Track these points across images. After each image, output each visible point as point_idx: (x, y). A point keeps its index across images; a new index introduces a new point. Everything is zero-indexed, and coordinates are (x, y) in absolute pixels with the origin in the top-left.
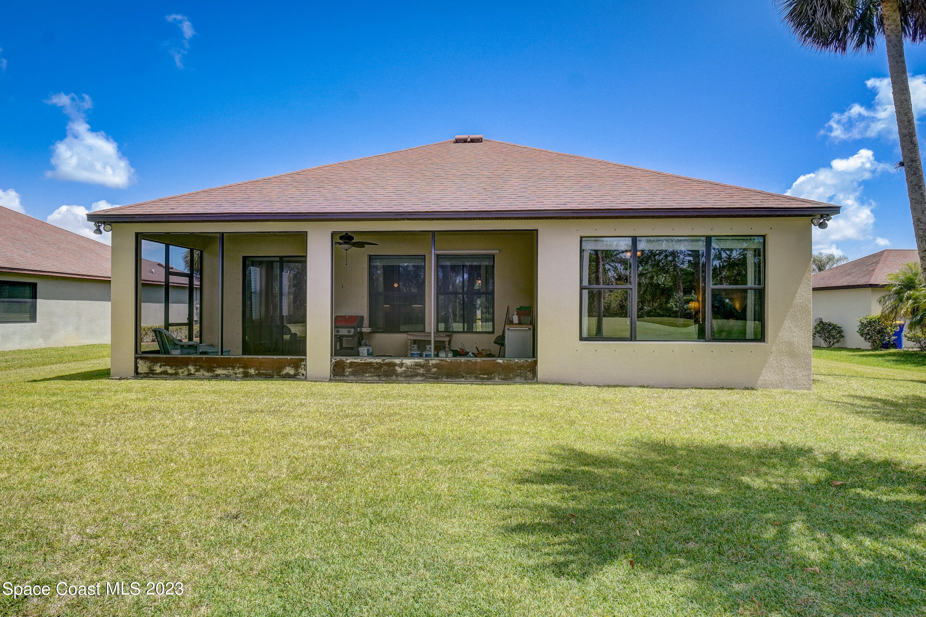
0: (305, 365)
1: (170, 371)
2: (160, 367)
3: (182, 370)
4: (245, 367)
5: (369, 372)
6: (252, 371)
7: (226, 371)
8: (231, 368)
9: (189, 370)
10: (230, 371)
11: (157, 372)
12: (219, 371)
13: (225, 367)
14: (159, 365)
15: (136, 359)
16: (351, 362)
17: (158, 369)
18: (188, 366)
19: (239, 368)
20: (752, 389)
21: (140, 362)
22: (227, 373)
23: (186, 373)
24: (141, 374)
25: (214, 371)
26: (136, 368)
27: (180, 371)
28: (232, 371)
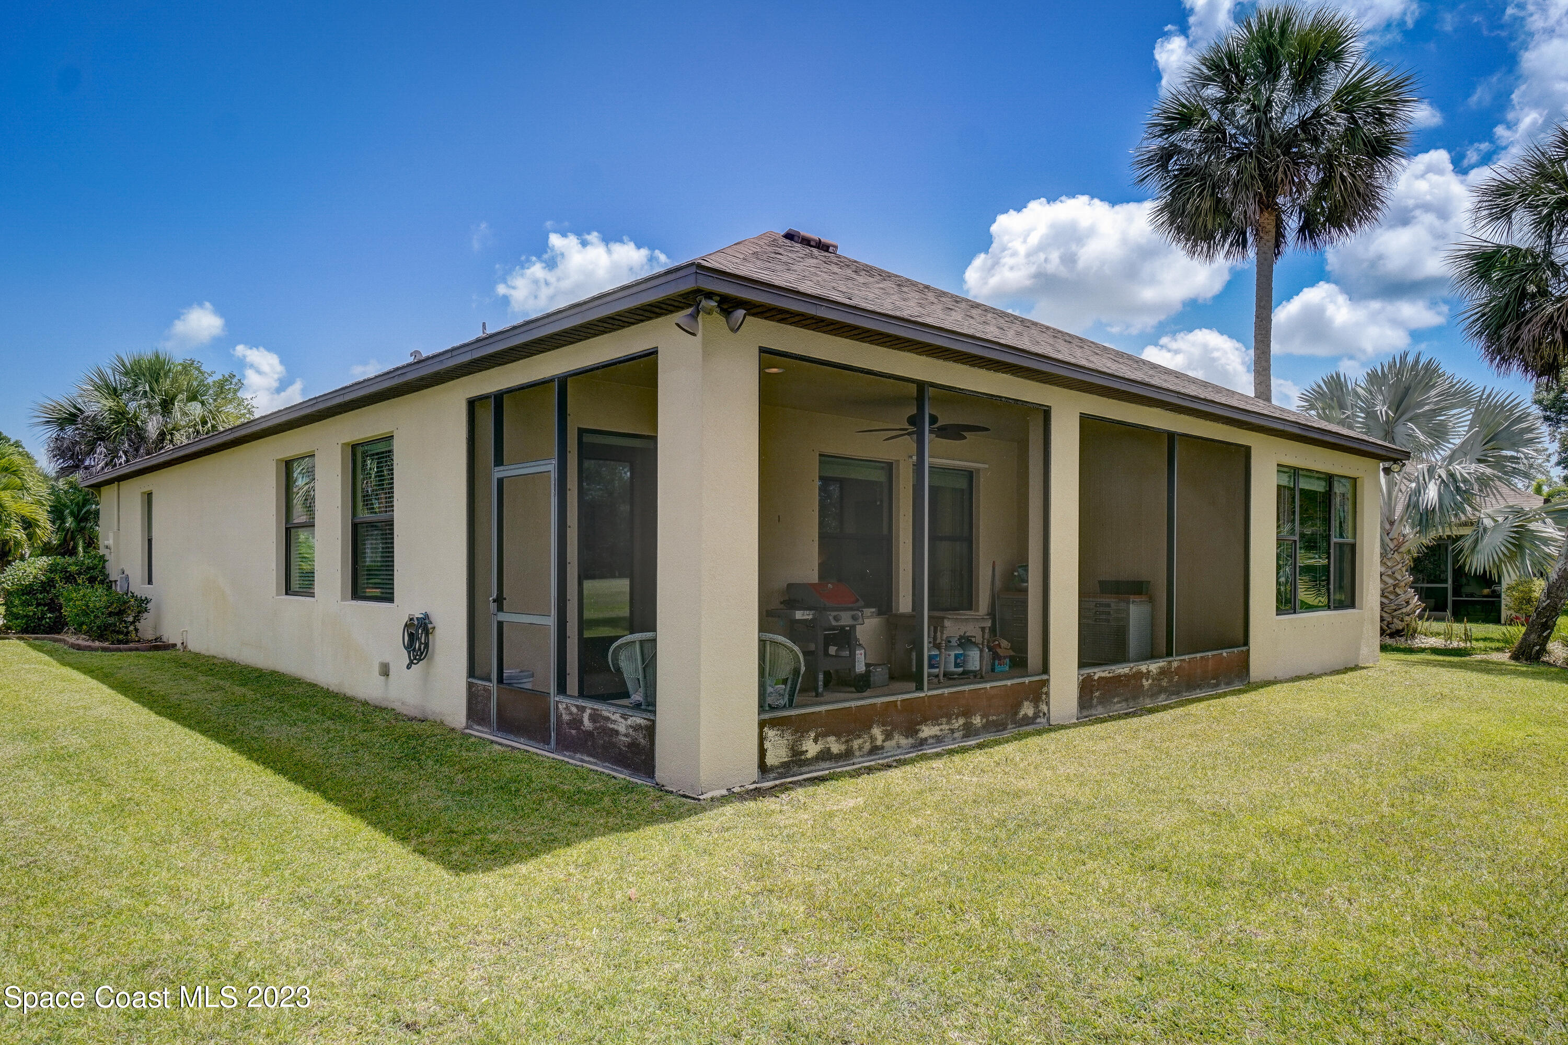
0: (1047, 694)
1: (836, 747)
2: (816, 741)
3: (860, 741)
4: (967, 713)
5: (1118, 695)
6: (977, 720)
7: (937, 728)
8: (944, 720)
9: (873, 739)
10: (943, 727)
11: (809, 755)
12: (927, 731)
13: (934, 719)
14: (813, 735)
15: (762, 725)
16: (1100, 678)
17: (811, 748)
18: (870, 727)
19: (957, 718)
20: (1356, 668)
21: (770, 733)
22: (938, 733)
23: (867, 746)
24: (773, 768)
25: (917, 732)
26: (762, 752)
27: (856, 744)
28: (947, 727)
